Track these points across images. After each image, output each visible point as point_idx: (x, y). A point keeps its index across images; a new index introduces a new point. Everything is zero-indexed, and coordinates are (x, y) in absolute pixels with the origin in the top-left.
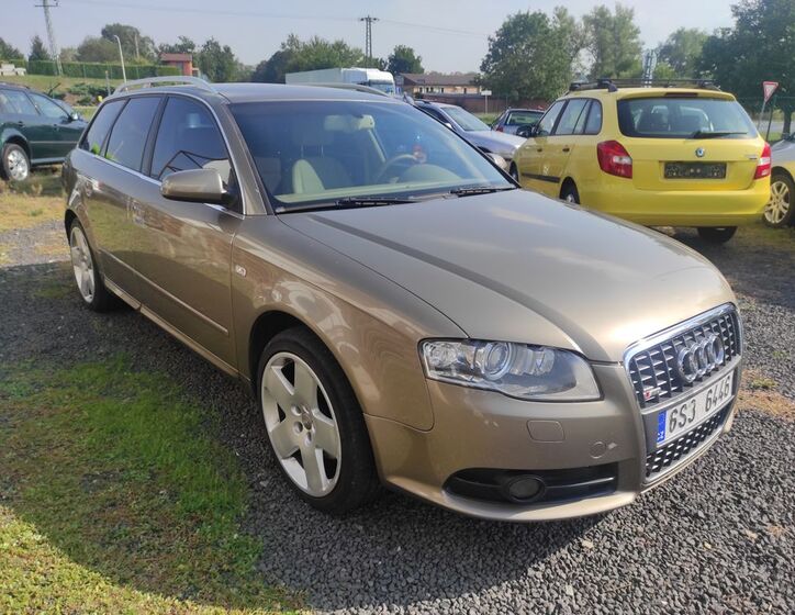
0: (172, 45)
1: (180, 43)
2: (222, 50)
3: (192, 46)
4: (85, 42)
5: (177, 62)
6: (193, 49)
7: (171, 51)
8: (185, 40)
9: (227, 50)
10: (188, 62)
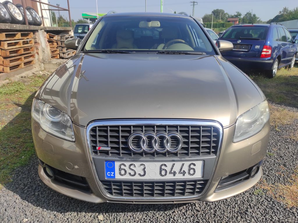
0: (233, 15)
1: (236, 14)
2: (252, 16)
3: (240, 15)
4: (205, 16)
5: (232, 21)
6: (240, 16)
7: (232, 17)
8: (238, 13)
9: (254, 15)
10: (237, 21)
